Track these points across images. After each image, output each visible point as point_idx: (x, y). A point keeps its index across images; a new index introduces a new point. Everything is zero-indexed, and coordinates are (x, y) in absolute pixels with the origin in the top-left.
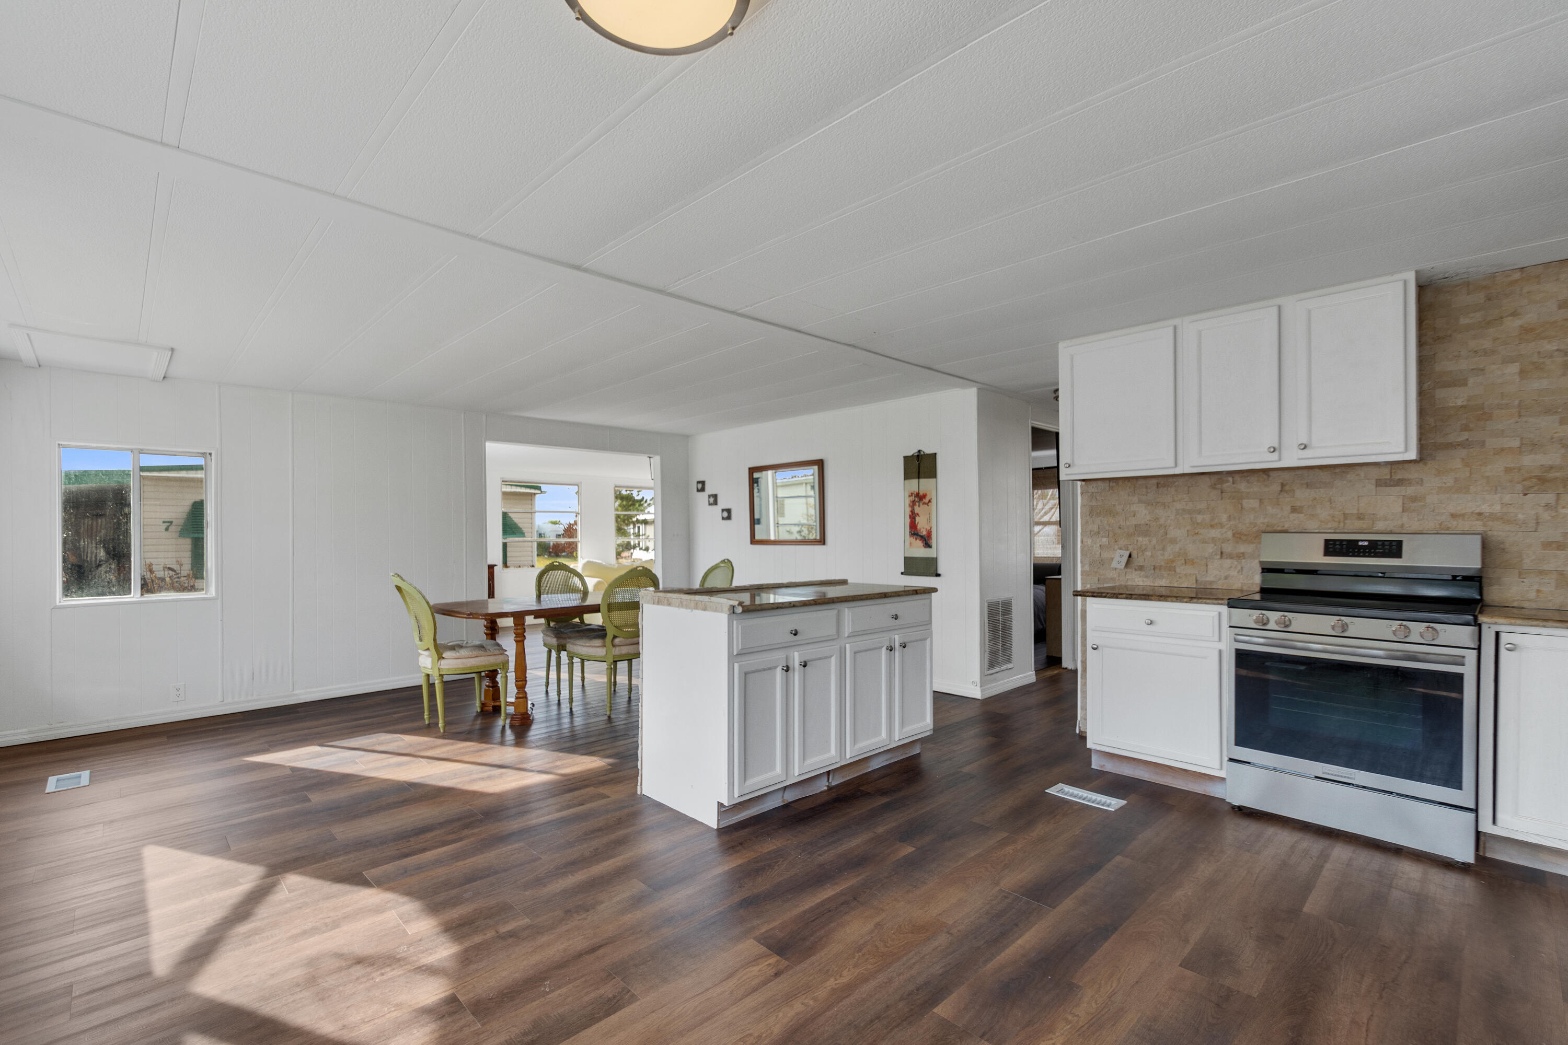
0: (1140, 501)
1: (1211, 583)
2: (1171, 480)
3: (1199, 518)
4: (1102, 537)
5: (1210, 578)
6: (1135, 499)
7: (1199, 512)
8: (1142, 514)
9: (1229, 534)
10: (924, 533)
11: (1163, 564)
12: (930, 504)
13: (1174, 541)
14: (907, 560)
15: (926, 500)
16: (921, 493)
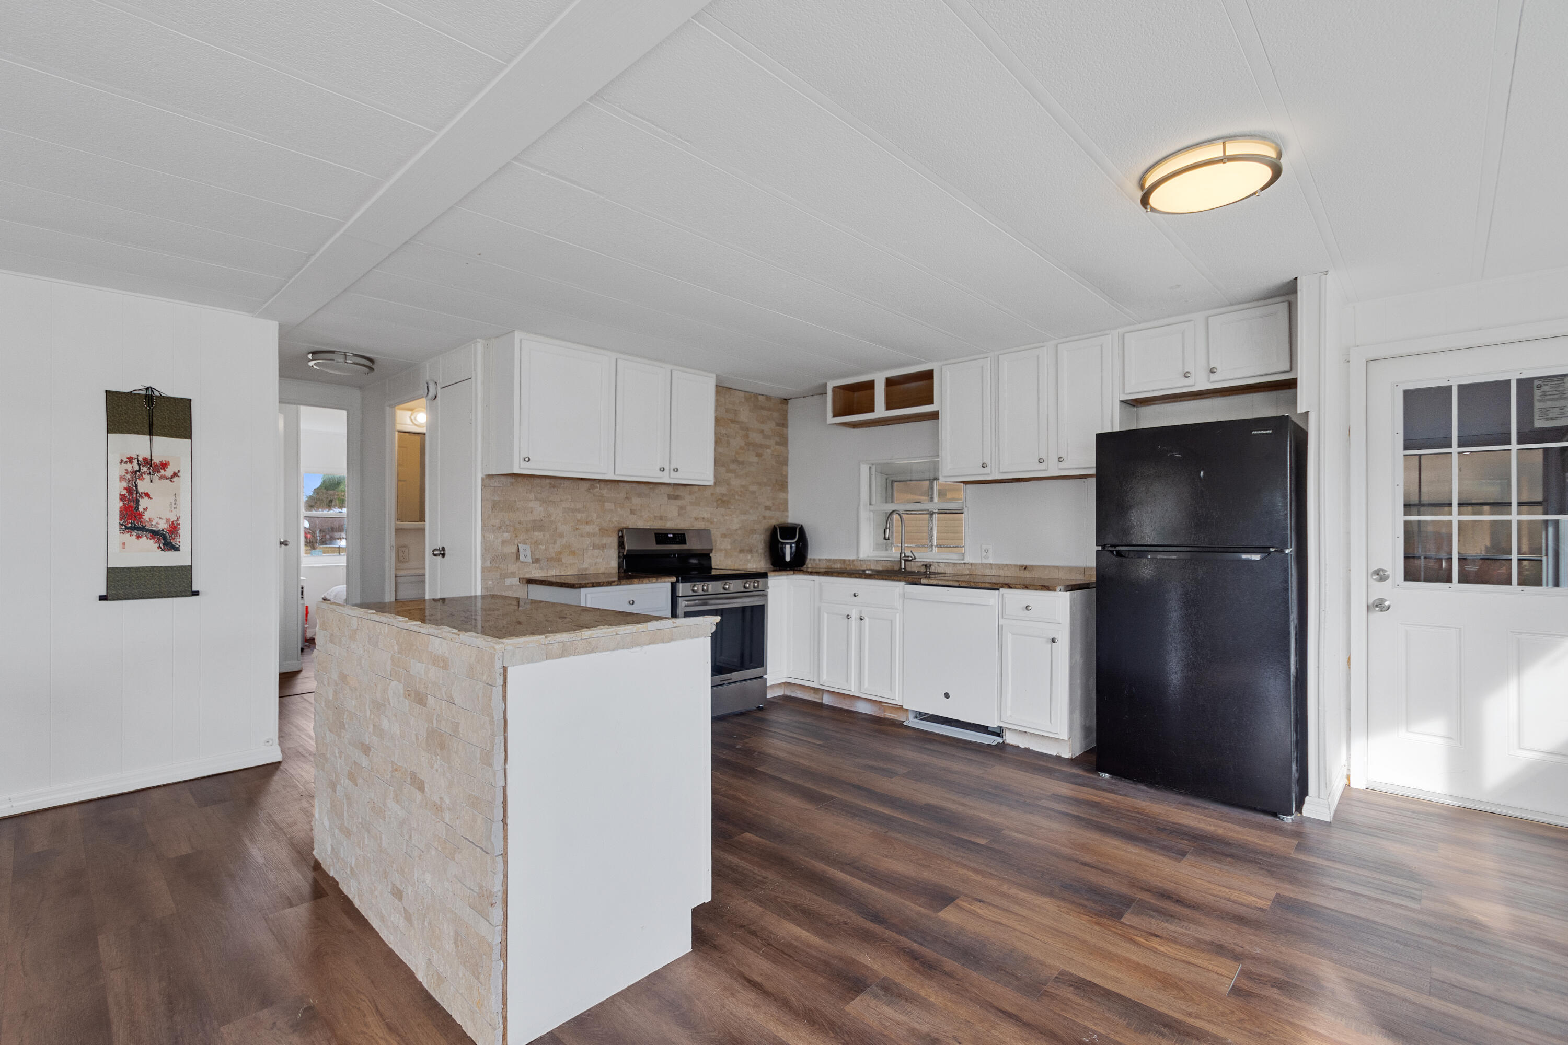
0: (536, 499)
1: (586, 569)
2: (559, 481)
3: (579, 516)
4: (503, 532)
5: (585, 566)
6: (532, 496)
7: (579, 511)
8: (538, 510)
9: (597, 529)
10: (162, 526)
11: (554, 555)
12: (175, 479)
13: (561, 536)
14: (112, 574)
15: (169, 472)
16: (156, 460)
